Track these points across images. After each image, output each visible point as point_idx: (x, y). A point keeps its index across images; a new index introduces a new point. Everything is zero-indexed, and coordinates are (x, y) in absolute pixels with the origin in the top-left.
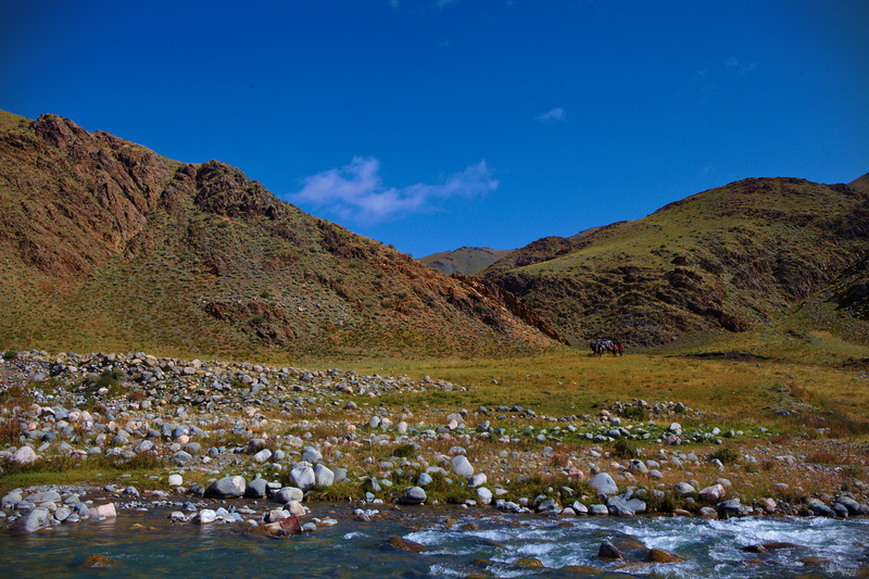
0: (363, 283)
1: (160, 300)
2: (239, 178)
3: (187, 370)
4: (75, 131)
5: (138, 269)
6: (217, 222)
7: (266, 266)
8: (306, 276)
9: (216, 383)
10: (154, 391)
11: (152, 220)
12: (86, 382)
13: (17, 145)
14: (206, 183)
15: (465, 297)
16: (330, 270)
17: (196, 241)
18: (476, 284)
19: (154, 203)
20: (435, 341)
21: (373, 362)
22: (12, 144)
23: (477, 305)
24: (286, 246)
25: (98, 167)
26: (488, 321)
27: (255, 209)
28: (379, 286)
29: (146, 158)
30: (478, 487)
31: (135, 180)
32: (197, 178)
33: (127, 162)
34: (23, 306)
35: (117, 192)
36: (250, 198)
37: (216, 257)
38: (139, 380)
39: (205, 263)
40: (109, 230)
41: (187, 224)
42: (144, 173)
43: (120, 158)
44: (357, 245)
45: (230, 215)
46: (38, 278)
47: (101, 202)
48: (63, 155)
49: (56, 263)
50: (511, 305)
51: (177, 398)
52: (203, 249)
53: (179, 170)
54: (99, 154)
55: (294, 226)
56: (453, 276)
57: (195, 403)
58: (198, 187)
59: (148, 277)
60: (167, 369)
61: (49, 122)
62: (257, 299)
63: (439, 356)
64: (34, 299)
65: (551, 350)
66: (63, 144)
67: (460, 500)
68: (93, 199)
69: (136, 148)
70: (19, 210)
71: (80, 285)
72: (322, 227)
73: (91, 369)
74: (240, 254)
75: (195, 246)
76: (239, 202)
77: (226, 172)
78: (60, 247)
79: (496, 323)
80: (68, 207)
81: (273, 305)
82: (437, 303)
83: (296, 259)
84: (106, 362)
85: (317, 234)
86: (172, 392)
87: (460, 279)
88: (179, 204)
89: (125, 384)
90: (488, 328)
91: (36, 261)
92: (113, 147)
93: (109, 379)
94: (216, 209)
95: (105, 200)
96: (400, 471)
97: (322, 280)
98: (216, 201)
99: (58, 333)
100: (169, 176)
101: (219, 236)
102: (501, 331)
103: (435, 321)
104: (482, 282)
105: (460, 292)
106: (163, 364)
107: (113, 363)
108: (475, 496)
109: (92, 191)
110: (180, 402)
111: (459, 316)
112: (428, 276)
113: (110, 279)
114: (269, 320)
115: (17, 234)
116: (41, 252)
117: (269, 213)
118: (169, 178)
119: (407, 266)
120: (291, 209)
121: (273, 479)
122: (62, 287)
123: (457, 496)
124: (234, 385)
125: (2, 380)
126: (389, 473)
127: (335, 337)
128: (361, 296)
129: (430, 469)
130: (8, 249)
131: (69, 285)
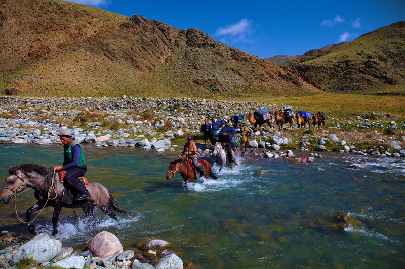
0: (248, 70)
1: (178, 79)
2: (201, 34)
3: (202, 103)
4: (145, 20)
5: (170, 68)
6: (195, 50)
7: (213, 66)
8: (227, 68)
9: (212, 107)
10: (192, 110)
11: (172, 51)
12: (169, 107)
13: (127, 27)
14: (190, 36)
15: (285, 74)
16: (236, 66)
17: (188, 58)
18: (289, 69)
19: (173, 45)
20: (275, 91)
21: (253, 99)
22: (125, 26)
23: (290, 77)
24: (220, 58)
25: (154, 33)
26: (294, 83)
27: (208, 45)
28: (253, 71)
29: (169, 29)
30: (344, 145)
31: (166, 37)
32: (186, 35)
33: (163, 31)
34: (136, 83)
35: (161, 41)
36: (205, 41)
37: (196, 63)
38: (187, 107)
39: (192, 65)
40: (159, 55)
42: (168, 34)
43: (160, 29)
44: (245, 56)
45: (199, 47)
46: (139, 73)
47: (155, 45)
48: (142, 29)
49: (144, 67)
50: (303, 77)
51: (200, 113)
52: (191, 60)
53: (180, 32)
54: (153, 28)
55: (222, 50)
56: (280, 67)
57: (207, 114)
58: (187, 38)
59: (173, 71)
60: (195, 103)
61: (136, 17)
62: (211, 78)
63: (277, 96)
64: (139, 80)
65: (319, 93)
66: (141, 25)
67: (338, 150)
68: (153, 44)
69: (165, 25)
70: (130, 49)
71: (152, 74)
72: (231, 50)
73: (170, 103)
74: (204, 62)
76: (202, 43)
77: (196, 32)
78: (144, 62)
79: (297, 84)
80: (145, 47)
81: (217, 79)
82: (275, 77)
83: (223, 62)
84: (175, 101)
85: (230, 53)
86: (198, 111)
87: (283, 67)
88: (181, 45)
89: (182, 108)
90: (294, 85)
91: (137, 67)
92: (157, 25)
93: (177, 106)
94: (194, 46)
95: (157, 44)
96: (312, 139)
97: (233, 70)
98: (194, 43)
99: (150, 91)
101: (196, 55)
102: (299, 86)
104: (292, 68)
105: (283, 72)
106: (194, 101)
107: (177, 101)
108: (343, 149)
109: (152, 41)
110: (202, 114)
111: (283, 81)
112: (271, 67)
113: (161, 72)
114: (216, 85)
115: (131, 58)
116: (139, 63)
117: (213, 46)
118: (177, 35)
119: (263, 64)
120: (220, 44)
121: (266, 142)
122: (147, 76)
123: (336, 148)
124: (218, 108)
125: (143, 107)
126: (307, 140)
127: (239, 90)
128: (247, 75)
129: (323, 139)
130: (129, 63)
131: (149, 75)
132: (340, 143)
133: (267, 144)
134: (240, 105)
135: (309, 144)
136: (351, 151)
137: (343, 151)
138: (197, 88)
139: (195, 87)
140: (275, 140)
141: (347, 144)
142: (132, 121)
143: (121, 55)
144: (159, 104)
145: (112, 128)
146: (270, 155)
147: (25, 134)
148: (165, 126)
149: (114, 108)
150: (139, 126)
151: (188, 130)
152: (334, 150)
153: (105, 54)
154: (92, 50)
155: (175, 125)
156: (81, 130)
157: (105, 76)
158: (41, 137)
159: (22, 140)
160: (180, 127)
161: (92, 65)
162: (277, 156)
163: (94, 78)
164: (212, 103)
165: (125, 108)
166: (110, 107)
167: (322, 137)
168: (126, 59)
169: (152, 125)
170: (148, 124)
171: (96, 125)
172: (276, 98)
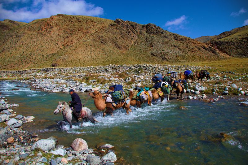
0: (184, 46)
1: (142, 53)
2: (155, 26)
3: (155, 67)
4: (122, 21)
5: (137, 47)
6: (152, 36)
7: (163, 44)
8: (171, 46)
10: (149, 71)
11: (139, 37)
12: (136, 70)
13: (112, 26)
15: (208, 47)
16: (176, 44)
19: (138, 34)
20: (201, 58)
21: (188, 63)
23: (211, 49)
24: (166, 40)
25: (127, 28)
26: (213, 52)
27: (159, 32)
28: (187, 46)
29: (136, 24)
31: (134, 29)
32: (146, 27)
33: (133, 26)
34: (118, 56)
35: (131, 32)
36: (158, 30)
37: (152, 43)
38: (146, 69)
39: (150, 45)
40: (131, 40)
41: (145, 37)
42: (136, 28)
43: (131, 25)
44: (182, 38)
45: (154, 34)
46: (120, 51)
47: (129, 35)
48: (121, 26)
49: (122, 48)
50: (219, 48)
51: (154, 73)
53: (142, 26)
54: (127, 25)
55: (168, 35)
56: (204, 43)
58: (147, 29)
59: (139, 49)
60: (151, 67)
61: (118, 20)
62: (162, 51)
63: (203, 61)
65: (229, 58)
66: (120, 24)
68: (127, 34)
69: (134, 23)
70: (114, 38)
71: (127, 51)
72: (173, 34)
73: (136, 68)
74: (157, 42)
75: (148, 41)
76: (156, 31)
77: (152, 25)
78: (122, 44)
79: (215, 53)
80: (123, 36)
81: (165, 52)
82: (201, 49)
83: (169, 42)
84: (139, 66)
85: (173, 36)
86: (153, 71)
87: (206, 43)
88: (143, 33)
89: (143, 70)
90: (213, 54)
91: (119, 47)
92: (129, 23)
93: (140, 69)
94: (151, 33)
95: (129, 34)
96: (220, 87)
97: (175, 46)
99: (125, 61)
101: (152, 39)
102: (217, 55)
103: (201, 53)
104: (211, 44)
105: (206, 46)
106: (150, 66)
107: (140, 66)
109: (127, 33)
111: (206, 52)
112: (198, 43)
113: (132, 50)
114: (165, 56)
115: (115, 43)
117: (162, 33)
118: (141, 28)
119: (193, 41)
120: (166, 31)
121: (191, 89)
122: (124, 52)
123: (236, 93)
124: (165, 69)
125: (121, 70)
126: (217, 88)
127: (179, 58)
128: (184, 49)
129: (227, 87)
130: (114, 46)
131: (125, 52)
132: (238, 89)
133: (191, 90)
134: (178, 67)
135: (218, 90)
136: (245, 94)
137: (240, 94)
138: (153, 58)
139: (152, 57)
140: (197, 88)
141: (243, 90)
142: (113, 79)
143: (110, 42)
144: (130, 68)
145: (102, 83)
146: (191, 97)
147: (58, 87)
148: (131, 81)
149: (105, 71)
150: (116, 82)
151: (144, 83)
152: (234, 94)
153: (101, 42)
154: (94, 40)
155: (137, 81)
156: (86, 84)
157: (101, 54)
158: (66, 88)
159: (57, 90)
160: (140, 81)
161: (94, 48)
162: (195, 98)
163: (95, 55)
164: (161, 67)
165: (111, 71)
166: (103, 71)
167: (227, 86)
168: (112, 43)
169: (124, 80)
170: (122, 80)
171: (94, 81)
172: (202, 62)
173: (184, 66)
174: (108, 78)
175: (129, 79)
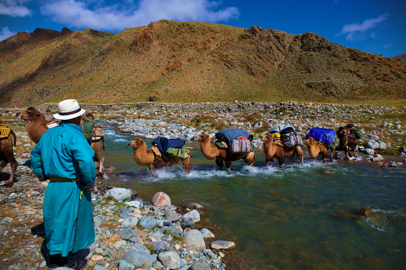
0: (368, 71)
1: (291, 83)
2: (317, 37)
3: (308, 106)
4: (261, 30)
5: (283, 73)
6: (309, 54)
7: (328, 68)
8: (344, 70)
9: (318, 110)
10: (297, 114)
11: (287, 56)
12: (275, 111)
13: (244, 38)
14: (304, 41)
16: (354, 67)
17: (302, 62)
19: (287, 50)
20: (402, 92)
21: (373, 101)
24: (336, 60)
25: (269, 41)
27: (323, 48)
28: (375, 72)
29: (284, 35)
31: (280, 43)
32: (301, 39)
33: (277, 37)
34: (250, 88)
35: (274, 48)
36: (321, 44)
37: (309, 67)
38: (292, 110)
39: (305, 69)
40: (273, 61)
41: (298, 56)
42: (283, 40)
43: (275, 36)
44: (365, 56)
45: (314, 51)
46: (253, 79)
47: (270, 52)
48: (258, 39)
49: (258, 74)
52: (305, 64)
53: (295, 38)
54: (269, 36)
55: (339, 52)
57: (312, 117)
58: (302, 42)
59: (286, 76)
60: (301, 106)
61: (253, 29)
62: (325, 80)
63: (403, 98)
64: (253, 86)
66: (257, 35)
68: (267, 52)
69: (280, 32)
70: (246, 58)
71: (265, 80)
72: (350, 51)
73: (276, 107)
74: (318, 65)
75: (302, 64)
76: (317, 46)
77: (312, 35)
78: (259, 69)
80: (260, 55)
81: (331, 82)
83: (340, 64)
84: (281, 104)
85: (348, 54)
86: (303, 114)
88: (295, 50)
89: (288, 111)
91: (252, 74)
92: (273, 33)
93: (283, 110)
94: (308, 50)
97: (351, 71)
98: (308, 47)
99: (261, 96)
100: (291, 40)
101: (310, 59)
107: (283, 104)
109: (267, 49)
110: (306, 117)
112: (398, 66)
113: (274, 77)
114: (330, 88)
115: (246, 66)
116: (253, 71)
117: (329, 48)
119: (388, 63)
120: (337, 46)
122: (260, 81)
124: (325, 111)
125: (251, 111)
127: (356, 92)
128: (367, 76)
130: (245, 71)
131: (262, 80)
133: (360, 147)
134: (350, 108)
138: (309, 91)
139: (307, 90)
142: (236, 123)
143: (239, 64)
144: (266, 107)
147: (155, 131)
148: (262, 127)
149: (227, 111)
150: (240, 127)
153: (225, 65)
154: (214, 61)
156: (195, 129)
157: (223, 83)
161: (213, 75)
162: (359, 159)
163: (214, 86)
164: (319, 106)
165: (236, 111)
166: (224, 111)
168: (242, 67)
169: (252, 126)
170: (249, 126)
171: (207, 126)
173: (361, 106)
174: (228, 121)
175: (259, 125)
